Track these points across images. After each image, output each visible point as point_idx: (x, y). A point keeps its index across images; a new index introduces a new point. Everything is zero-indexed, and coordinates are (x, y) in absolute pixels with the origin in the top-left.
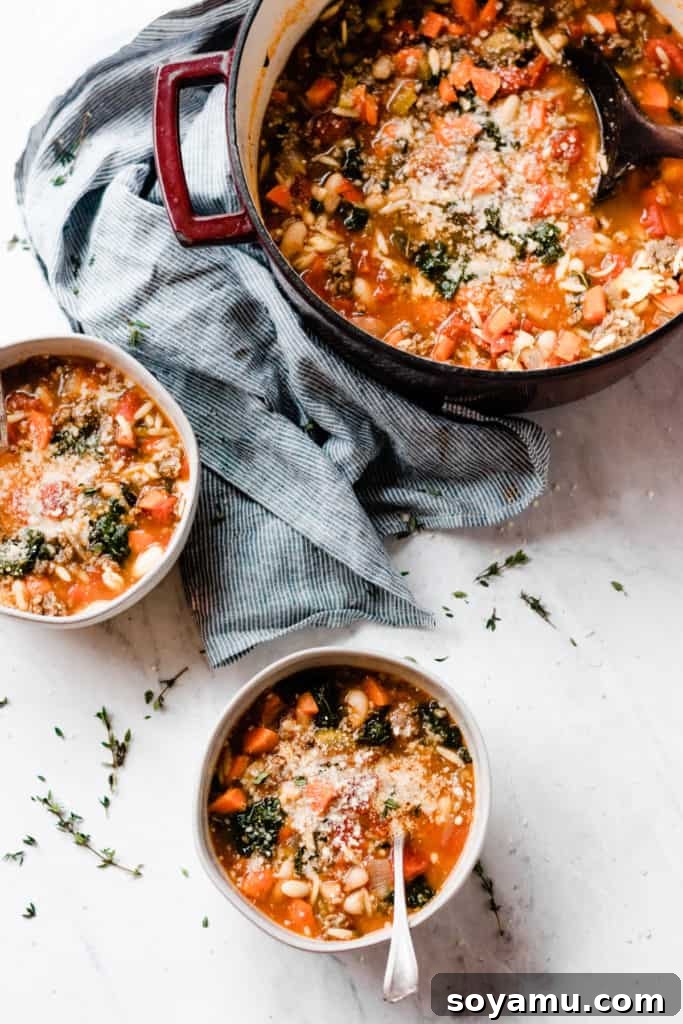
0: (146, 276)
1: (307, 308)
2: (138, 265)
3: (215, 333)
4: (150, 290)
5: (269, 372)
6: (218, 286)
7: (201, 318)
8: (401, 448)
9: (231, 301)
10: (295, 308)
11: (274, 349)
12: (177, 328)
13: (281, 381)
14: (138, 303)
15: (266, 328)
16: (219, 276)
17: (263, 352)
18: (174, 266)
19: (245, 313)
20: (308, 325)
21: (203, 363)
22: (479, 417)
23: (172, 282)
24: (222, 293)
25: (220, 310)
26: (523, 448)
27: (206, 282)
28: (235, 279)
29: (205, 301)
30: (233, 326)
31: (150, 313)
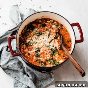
0: (8, 60)
1: (27, 62)
2: (7, 59)
3: (16, 65)
4: (9, 61)
5: (22, 69)
6: (16, 60)
7: (15, 64)
8: (38, 76)
9: (18, 62)
10: (25, 62)
11: (23, 66)
12: (12, 65)
13: (24, 70)
14: (7, 63)
15: (22, 64)
16: (16, 59)
17: (22, 67)
18: (11, 59)
19: (19, 63)
20: (27, 63)
21: (15, 69)
22: (46, 72)
23: (11, 60)
24: (17, 61)
25: (17, 63)
26: (51, 75)
27: (15, 60)
28: (18, 59)
29: (15, 62)
30: (18, 64)
31: (9, 64)
